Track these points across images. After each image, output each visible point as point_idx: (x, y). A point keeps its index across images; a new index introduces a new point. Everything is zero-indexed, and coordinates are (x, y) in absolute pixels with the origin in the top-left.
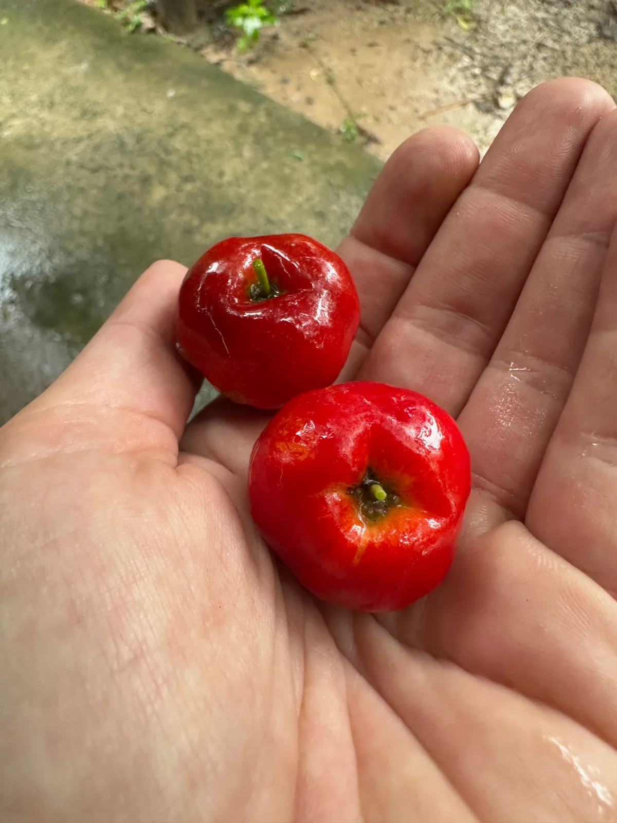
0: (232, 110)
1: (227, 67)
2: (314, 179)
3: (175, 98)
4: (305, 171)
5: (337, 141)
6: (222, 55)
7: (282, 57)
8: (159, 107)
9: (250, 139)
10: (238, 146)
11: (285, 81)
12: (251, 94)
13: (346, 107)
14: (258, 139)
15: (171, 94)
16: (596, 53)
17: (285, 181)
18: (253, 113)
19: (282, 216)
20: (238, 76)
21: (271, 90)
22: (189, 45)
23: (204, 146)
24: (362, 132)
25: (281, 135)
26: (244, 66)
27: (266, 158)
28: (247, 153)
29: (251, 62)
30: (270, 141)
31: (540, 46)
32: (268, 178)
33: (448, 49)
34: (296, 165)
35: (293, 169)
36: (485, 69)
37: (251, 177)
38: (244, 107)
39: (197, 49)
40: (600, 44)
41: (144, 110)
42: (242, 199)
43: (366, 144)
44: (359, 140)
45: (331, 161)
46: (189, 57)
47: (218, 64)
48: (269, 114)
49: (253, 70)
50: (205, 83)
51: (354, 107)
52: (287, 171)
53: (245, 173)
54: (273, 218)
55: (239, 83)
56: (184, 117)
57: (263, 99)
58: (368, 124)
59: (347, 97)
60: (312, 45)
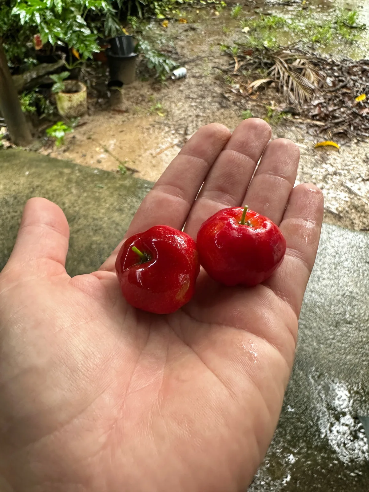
0: (61, 173)
1: (53, 155)
2: (112, 195)
3: (29, 175)
4: (105, 193)
5: (118, 176)
6: (50, 151)
7: (80, 146)
8: (22, 180)
9: (74, 185)
10: (69, 189)
11: (84, 156)
12: (69, 164)
13: (117, 160)
14: (78, 183)
15: (27, 173)
16: (222, 114)
17: (97, 199)
18: (72, 173)
19: (101, 215)
20: (59, 158)
21: (78, 161)
22: (31, 150)
23: (51, 193)
24: (129, 169)
25: (89, 179)
26: (61, 153)
27: (84, 191)
28: (74, 191)
29: (65, 151)
30: (85, 183)
31: (197, 116)
32: (88, 200)
33: (157, 126)
34: (101, 190)
35: (99, 193)
36: (176, 130)
37: (79, 202)
38: (67, 171)
39: (36, 151)
40: (222, 110)
41: (14, 184)
42: (78, 213)
43: (132, 173)
44: (128, 173)
45: (118, 185)
46: (32, 155)
47: (49, 155)
48: (80, 171)
49: (67, 154)
50: (44, 165)
51: (122, 160)
52: (97, 194)
53: (76, 200)
54: (96, 217)
55: (61, 161)
56: (36, 183)
57: (75, 165)
58: (131, 165)
59: (117, 156)
60: (93, 137)
